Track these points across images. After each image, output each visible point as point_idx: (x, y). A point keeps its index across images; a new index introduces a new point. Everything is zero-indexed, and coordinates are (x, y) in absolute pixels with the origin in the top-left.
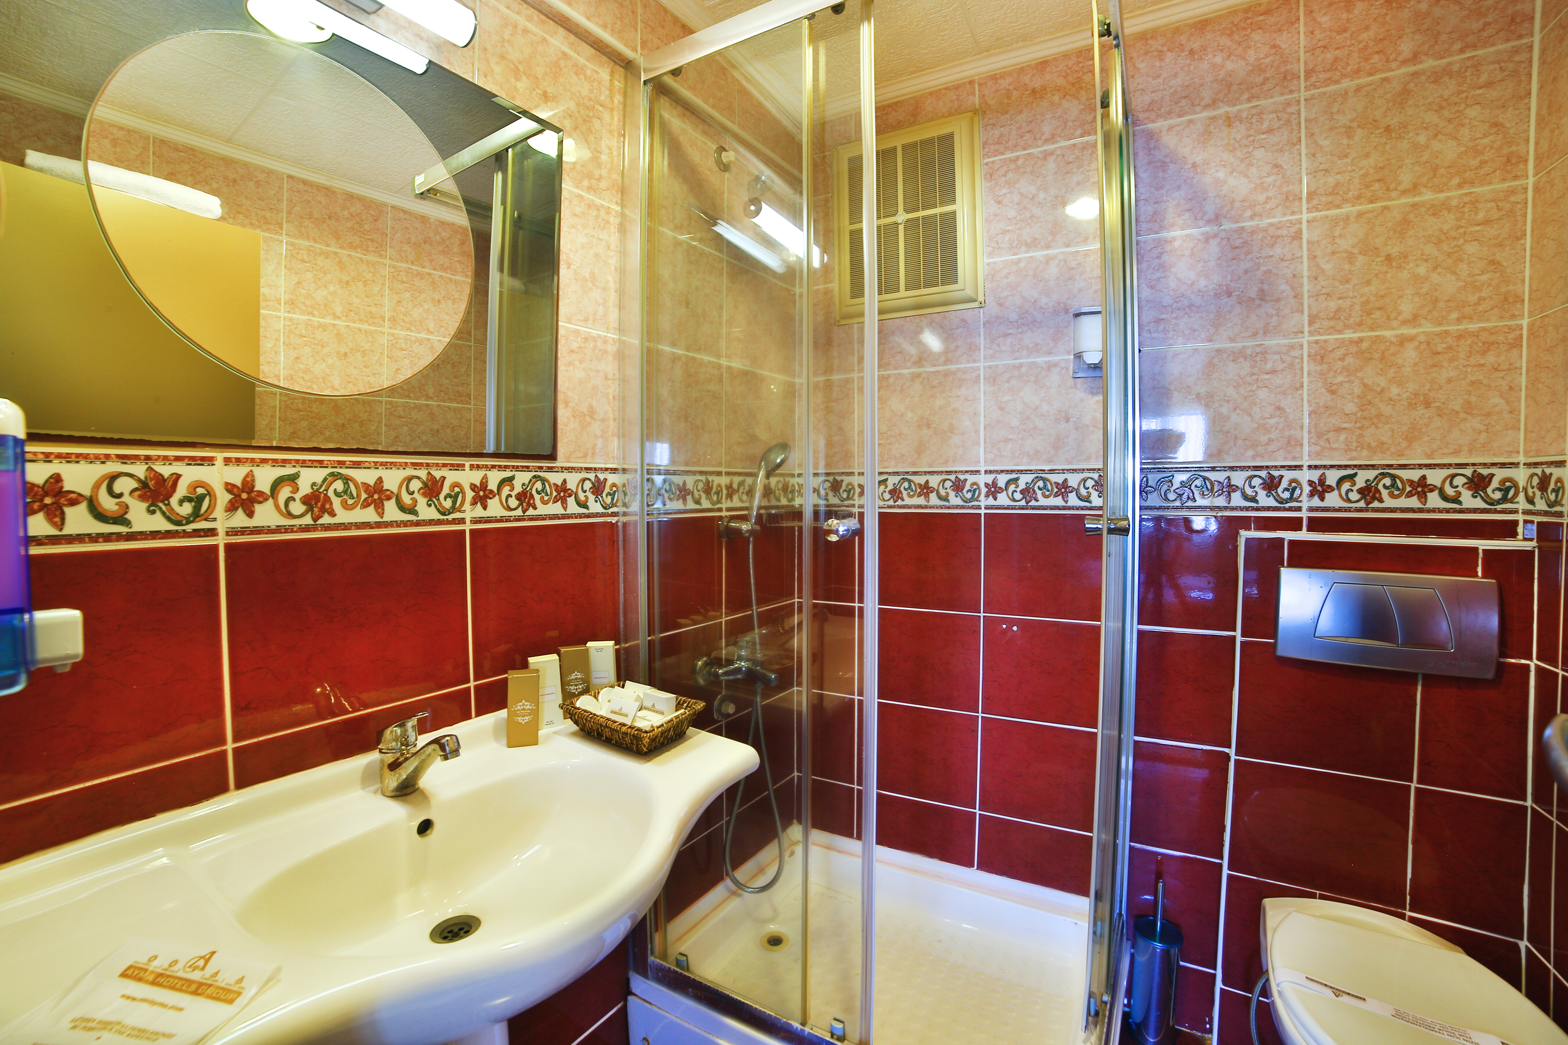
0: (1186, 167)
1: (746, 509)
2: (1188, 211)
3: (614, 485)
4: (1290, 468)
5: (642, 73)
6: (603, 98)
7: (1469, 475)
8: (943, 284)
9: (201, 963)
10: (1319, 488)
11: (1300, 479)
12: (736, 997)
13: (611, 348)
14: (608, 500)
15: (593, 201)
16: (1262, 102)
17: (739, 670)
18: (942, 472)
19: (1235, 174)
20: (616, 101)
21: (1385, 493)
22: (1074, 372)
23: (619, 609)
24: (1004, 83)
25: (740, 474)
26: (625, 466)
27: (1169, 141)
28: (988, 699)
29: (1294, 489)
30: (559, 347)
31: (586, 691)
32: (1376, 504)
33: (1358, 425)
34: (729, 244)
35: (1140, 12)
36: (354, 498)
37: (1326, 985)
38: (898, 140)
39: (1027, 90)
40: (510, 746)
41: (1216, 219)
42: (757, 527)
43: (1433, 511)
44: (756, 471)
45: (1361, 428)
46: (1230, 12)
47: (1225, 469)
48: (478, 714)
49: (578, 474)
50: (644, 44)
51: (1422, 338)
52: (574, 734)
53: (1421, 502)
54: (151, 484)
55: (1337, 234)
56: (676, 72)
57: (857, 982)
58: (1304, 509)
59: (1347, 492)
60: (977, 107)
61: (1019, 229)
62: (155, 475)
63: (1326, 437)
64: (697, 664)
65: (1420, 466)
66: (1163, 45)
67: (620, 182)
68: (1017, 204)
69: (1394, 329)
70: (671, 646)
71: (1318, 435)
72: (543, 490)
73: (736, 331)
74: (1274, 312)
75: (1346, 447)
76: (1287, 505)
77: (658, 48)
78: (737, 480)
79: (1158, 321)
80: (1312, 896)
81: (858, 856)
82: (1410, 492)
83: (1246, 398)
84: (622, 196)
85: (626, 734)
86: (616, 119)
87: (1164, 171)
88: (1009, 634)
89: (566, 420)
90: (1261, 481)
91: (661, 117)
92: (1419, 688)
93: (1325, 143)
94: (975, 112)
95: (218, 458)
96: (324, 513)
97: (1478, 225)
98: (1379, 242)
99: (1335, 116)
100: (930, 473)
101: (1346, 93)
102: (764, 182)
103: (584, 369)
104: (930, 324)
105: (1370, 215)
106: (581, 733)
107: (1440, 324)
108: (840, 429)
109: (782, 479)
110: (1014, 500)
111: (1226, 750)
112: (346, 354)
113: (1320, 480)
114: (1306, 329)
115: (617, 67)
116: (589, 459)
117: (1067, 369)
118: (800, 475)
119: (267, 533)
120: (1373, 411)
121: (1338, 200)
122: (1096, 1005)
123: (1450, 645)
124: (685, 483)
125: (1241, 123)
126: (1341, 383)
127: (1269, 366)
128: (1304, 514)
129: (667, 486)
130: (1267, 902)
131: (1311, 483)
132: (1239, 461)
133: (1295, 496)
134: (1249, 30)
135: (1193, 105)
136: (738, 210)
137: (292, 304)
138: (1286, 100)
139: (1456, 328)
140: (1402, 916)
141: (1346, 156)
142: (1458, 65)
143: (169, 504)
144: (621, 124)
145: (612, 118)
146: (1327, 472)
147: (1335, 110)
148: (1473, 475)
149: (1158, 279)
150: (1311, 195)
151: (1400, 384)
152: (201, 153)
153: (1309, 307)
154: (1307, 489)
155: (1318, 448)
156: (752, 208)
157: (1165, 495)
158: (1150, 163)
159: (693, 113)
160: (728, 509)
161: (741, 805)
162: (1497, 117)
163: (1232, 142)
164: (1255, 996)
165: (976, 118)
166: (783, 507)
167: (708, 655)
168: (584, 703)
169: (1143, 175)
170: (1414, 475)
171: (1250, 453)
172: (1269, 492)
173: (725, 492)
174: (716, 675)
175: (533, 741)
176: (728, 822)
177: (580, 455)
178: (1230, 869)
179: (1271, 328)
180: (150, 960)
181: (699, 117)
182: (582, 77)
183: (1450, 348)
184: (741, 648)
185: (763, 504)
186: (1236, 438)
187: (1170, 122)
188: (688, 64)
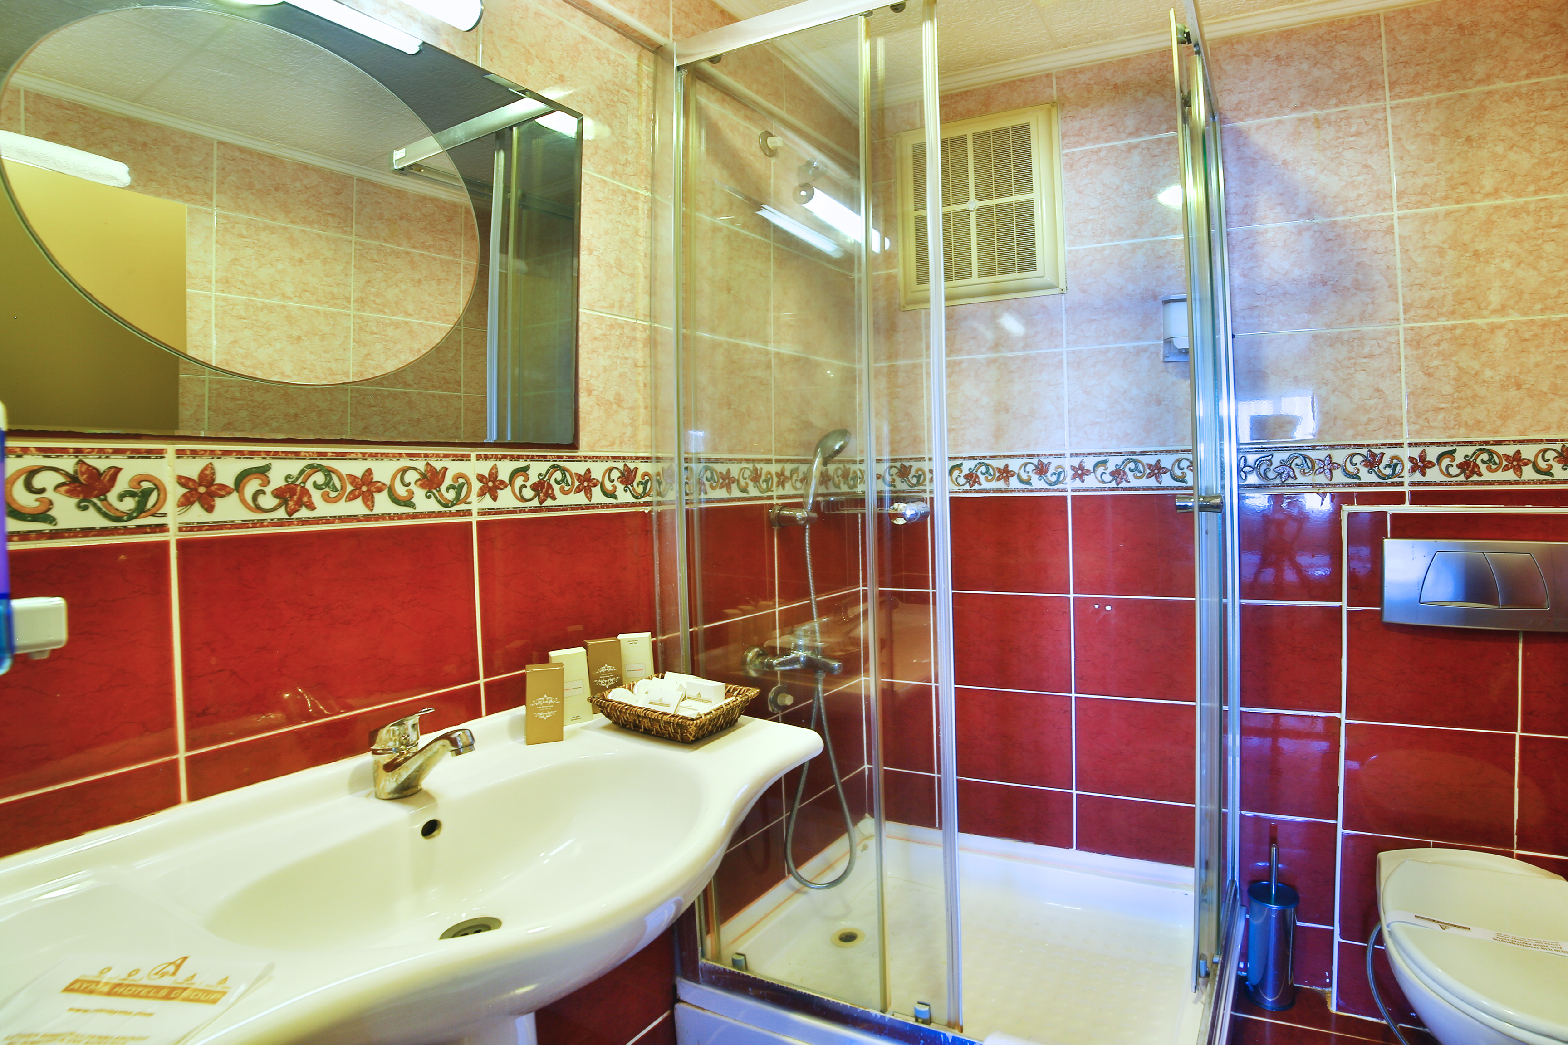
0: (1276, 164)
1: (801, 496)
2: (1280, 204)
3: (646, 474)
4: (1391, 445)
5: (675, 59)
6: (629, 82)
7: (1559, 450)
8: (1020, 271)
9: (172, 968)
10: (1420, 464)
11: (1401, 456)
12: (804, 991)
13: (640, 335)
14: (640, 489)
15: (619, 186)
16: (1350, 108)
17: (796, 660)
18: (1023, 456)
19: (1325, 172)
20: (644, 86)
21: (1483, 468)
22: (1165, 357)
23: (654, 600)
24: (1083, 78)
25: (793, 461)
26: (659, 455)
27: (1259, 139)
28: (1081, 679)
29: (1396, 466)
30: (580, 334)
31: (619, 684)
32: (1475, 478)
33: (1455, 405)
34: (777, 229)
35: (1225, 19)
36: (337, 490)
37: (1434, 921)
38: (969, 129)
39: (1108, 85)
40: (529, 743)
41: (1309, 213)
42: (814, 515)
43: (1528, 482)
44: (811, 458)
45: (1458, 408)
46: (1314, 25)
47: (1325, 447)
48: (489, 713)
49: (604, 463)
50: (676, 29)
51: (1511, 326)
52: (607, 728)
53: (1517, 475)
54: (83, 479)
55: (1427, 230)
56: (714, 60)
57: (943, 971)
58: (1406, 484)
59: (1447, 467)
60: (1055, 99)
61: (1102, 218)
62: (87, 469)
63: (1424, 417)
64: (747, 656)
65: (1515, 442)
66: (1249, 51)
67: (650, 167)
68: (1100, 194)
69: (1484, 318)
70: (716, 638)
71: (1417, 414)
72: (563, 480)
73: (786, 316)
74: (1370, 300)
75: (1444, 426)
76: (1389, 481)
77: (693, 34)
78: (789, 467)
79: (1252, 308)
80: (1427, 845)
81: (939, 846)
82: (1506, 466)
83: (1344, 381)
84: (652, 181)
85: (669, 723)
86: (644, 103)
87: (1254, 167)
88: (1103, 614)
89: (589, 409)
90: (1362, 459)
91: (697, 102)
92: (1521, 645)
93: (1412, 148)
94: (1053, 104)
95: (168, 450)
96: (301, 506)
97: (1554, 227)
98: (1466, 238)
99: (1420, 125)
100: (1010, 457)
101: (1429, 104)
102: (816, 168)
103: (609, 357)
104: (1008, 309)
105: (1457, 214)
106: (615, 726)
107: (1526, 314)
108: (907, 414)
109: (841, 466)
110: (1103, 482)
111: (1337, 715)
112: (299, 338)
113: (1420, 456)
114: (1402, 316)
115: (646, 52)
116: (616, 448)
117: (1158, 354)
118: (862, 462)
119: (230, 529)
120: (1469, 393)
121: (1426, 200)
122: (1206, 966)
123: (1547, 604)
124: (729, 471)
125: (1330, 126)
126: (1437, 367)
127: (1366, 350)
128: (1406, 489)
129: (708, 474)
130: (1383, 856)
131: (1412, 459)
132: (1339, 440)
133: (1396, 472)
134: (1334, 42)
135: (1281, 106)
136: (787, 193)
137: (226, 283)
138: (1373, 107)
139: (1540, 317)
140: (1510, 855)
141: (1432, 160)
142: (1526, 89)
143: (105, 499)
144: (651, 108)
145: (640, 103)
146: (1427, 449)
147: (1419, 118)
148: (1562, 450)
149: (1251, 268)
150: (1401, 195)
151: (1493, 367)
152: (96, 111)
153: (1404, 296)
154: (1408, 465)
155: (1418, 427)
156: (803, 193)
157: (1265, 473)
158: (1239, 159)
159: (734, 98)
160: (780, 497)
161: (803, 800)
162: (1562, 135)
163: (1321, 142)
164: (1370, 945)
165: (1054, 111)
166: (843, 494)
167: (760, 645)
168: (617, 695)
169: (1232, 169)
170: (1510, 450)
171: (1350, 432)
172: (1371, 469)
173: (775, 479)
174: (770, 666)
175: (559, 737)
176: (789, 818)
177: (606, 443)
178: (1344, 827)
179: (1367, 315)
180: (101, 972)
181: (740, 102)
182: (604, 61)
183: (1536, 335)
184: (799, 637)
185: (820, 491)
186: (1335, 418)
187: (1258, 121)
188: (729, 52)
